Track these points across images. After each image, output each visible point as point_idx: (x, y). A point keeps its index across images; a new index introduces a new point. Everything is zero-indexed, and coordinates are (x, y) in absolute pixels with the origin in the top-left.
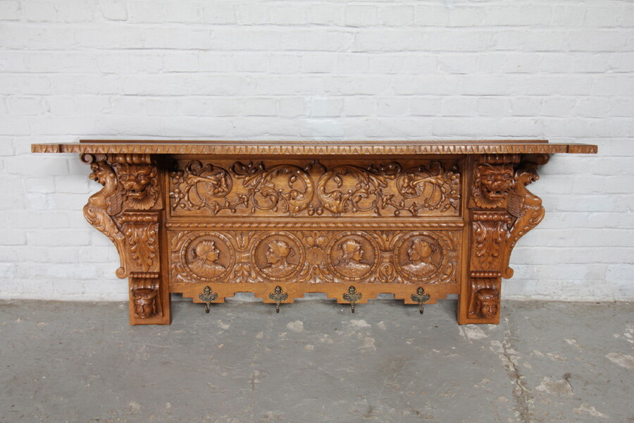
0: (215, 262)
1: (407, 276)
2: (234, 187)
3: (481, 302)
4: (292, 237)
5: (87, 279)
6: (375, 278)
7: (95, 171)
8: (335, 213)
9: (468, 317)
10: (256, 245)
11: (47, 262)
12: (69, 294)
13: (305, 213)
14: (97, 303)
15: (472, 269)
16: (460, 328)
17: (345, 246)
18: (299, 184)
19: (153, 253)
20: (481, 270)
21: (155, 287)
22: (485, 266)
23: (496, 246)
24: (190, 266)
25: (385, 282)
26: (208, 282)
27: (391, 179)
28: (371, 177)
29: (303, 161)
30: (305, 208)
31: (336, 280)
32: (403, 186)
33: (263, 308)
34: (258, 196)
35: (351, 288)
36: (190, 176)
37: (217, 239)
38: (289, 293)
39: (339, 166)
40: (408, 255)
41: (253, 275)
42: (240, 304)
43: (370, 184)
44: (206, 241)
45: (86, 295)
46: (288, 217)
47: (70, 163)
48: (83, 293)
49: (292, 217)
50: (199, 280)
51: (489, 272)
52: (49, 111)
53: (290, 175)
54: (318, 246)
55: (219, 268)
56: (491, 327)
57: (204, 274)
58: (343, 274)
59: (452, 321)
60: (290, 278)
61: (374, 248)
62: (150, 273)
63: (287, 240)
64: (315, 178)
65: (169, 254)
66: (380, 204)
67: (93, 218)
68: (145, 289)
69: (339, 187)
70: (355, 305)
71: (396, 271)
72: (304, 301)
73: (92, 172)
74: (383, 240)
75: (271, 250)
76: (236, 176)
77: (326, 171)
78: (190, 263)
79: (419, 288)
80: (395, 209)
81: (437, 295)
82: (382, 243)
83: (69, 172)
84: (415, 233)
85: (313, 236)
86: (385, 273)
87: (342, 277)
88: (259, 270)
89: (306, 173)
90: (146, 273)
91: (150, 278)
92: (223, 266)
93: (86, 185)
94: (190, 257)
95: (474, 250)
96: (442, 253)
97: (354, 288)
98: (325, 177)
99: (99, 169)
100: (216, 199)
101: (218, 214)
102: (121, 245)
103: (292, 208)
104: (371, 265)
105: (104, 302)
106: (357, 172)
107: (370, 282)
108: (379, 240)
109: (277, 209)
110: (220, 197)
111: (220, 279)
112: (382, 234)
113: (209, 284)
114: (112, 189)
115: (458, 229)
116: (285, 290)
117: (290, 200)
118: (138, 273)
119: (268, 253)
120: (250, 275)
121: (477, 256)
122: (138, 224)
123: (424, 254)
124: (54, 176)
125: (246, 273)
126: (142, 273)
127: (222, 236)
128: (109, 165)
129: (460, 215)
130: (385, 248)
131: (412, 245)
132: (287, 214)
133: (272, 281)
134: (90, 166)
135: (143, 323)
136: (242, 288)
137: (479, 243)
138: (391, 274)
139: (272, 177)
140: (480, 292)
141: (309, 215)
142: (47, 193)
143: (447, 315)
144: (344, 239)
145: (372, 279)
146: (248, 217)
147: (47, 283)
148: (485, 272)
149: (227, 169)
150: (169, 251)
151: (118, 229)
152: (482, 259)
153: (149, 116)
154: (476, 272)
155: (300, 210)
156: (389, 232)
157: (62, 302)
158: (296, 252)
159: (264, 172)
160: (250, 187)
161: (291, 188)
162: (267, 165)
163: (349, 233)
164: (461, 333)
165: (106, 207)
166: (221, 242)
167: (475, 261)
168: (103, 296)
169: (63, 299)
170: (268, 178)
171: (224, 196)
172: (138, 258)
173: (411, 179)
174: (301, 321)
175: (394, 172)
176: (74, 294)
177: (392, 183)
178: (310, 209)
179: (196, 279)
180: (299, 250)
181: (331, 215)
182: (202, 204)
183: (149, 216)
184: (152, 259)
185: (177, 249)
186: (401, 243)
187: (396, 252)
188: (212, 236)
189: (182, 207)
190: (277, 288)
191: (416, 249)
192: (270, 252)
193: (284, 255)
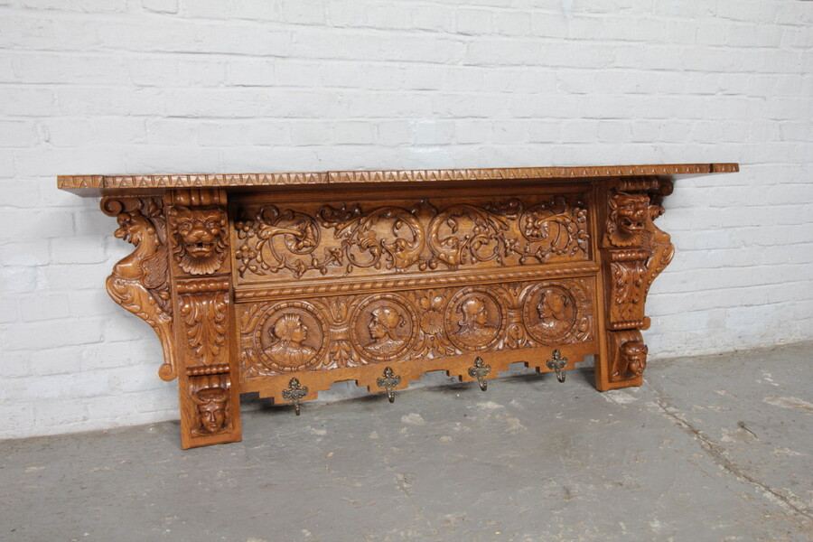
0: (301, 345)
1: (539, 338)
2: (323, 240)
3: (630, 356)
4: (401, 299)
5: (94, 396)
6: (504, 344)
7: (123, 227)
8: (452, 265)
9: (610, 381)
10: (357, 315)
11: (26, 376)
12: (61, 423)
13: (415, 267)
14: (109, 430)
15: (612, 320)
16: (602, 394)
17: (464, 308)
18: (405, 231)
19: (221, 335)
20: (621, 320)
21: (225, 385)
22: (626, 315)
23: (637, 290)
24: (266, 352)
25: (516, 349)
26: (295, 372)
27: (513, 219)
28: (490, 218)
29: (409, 201)
30: (414, 262)
31: (458, 352)
32: (526, 228)
33: (356, 406)
34: (355, 249)
35: (477, 359)
36: (265, 226)
37: (302, 312)
38: (402, 375)
39: (454, 206)
40: (539, 312)
41: (355, 356)
42: (322, 406)
43: (490, 226)
44: (289, 315)
45: (89, 421)
46: (395, 274)
47: (78, 217)
48: (85, 419)
49: (401, 273)
50: (280, 371)
51: (631, 322)
52: (47, 141)
53: (394, 220)
54: (434, 310)
55: (307, 352)
56: (636, 390)
57: (288, 362)
58: (466, 342)
59: (590, 390)
60: (403, 355)
61: (500, 306)
62: (218, 366)
63: (395, 306)
64: (425, 222)
65: (238, 338)
66: (502, 251)
67: (121, 294)
68: (211, 389)
69: (453, 232)
71: (528, 333)
73: (118, 227)
74: (510, 295)
75: (377, 319)
76: (326, 224)
77: (438, 213)
78: (266, 349)
79: (555, 351)
80: (520, 256)
81: (575, 357)
82: (509, 300)
83: (75, 231)
84: (546, 283)
85: (428, 295)
86: (515, 337)
87: (464, 348)
88: (361, 349)
89: (415, 216)
90: (211, 367)
91: (218, 374)
92: (313, 348)
93: (101, 249)
94: (266, 340)
95: (614, 297)
96: (574, 306)
97: (481, 359)
98: (437, 221)
99: (130, 222)
100: (299, 257)
101: (304, 277)
102: (167, 331)
103: (400, 261)
104: (500, 327)
105: (119, 428)
106: (475, 212)
107: (498, 349)
108: (505, 295)
109: (380, 264)
110: (305, 253)
111: (309, 366)
112: (509, 286)
113: (296, 375)
114: (151, 250)
115: (590, 275)
116: (396, 373)
117: (396, 251)
118: (198, 368)
119: (372, 324)
120: (351, 356)
121: (617, 304)
122: (198, 295)
123: (556, 309)
124: (51, 238)
125: (344, 353)
126: (205, 367)
127: (311, 307)
128: (144, 216)
129: (591, 258)
130: (513, 305)
131: (543, 298)
132: (394, 270)
133: (379, 361)
134: (116, 218)
135: (203, 443)
136: (340, 375)
137: (619, 286)
138: (522, 338)
139: (372, 223)
140: (625, 345)
141: (421, 270)
142: (35, 266)
143: (579, 385)
144: (464, 298)
145: (501, 347)
146: (343, 277)
147: (24, 409)
148: (626, 322)
149: (313, 216)
150: (238, 334)
151: (161, 308)
152: (623, 306)
153: (203, 146)
154: (618, 323)
155: (409, 265)
156: (516, 284)
157: (50, 438)
158: (407, 320)
159: (362, 217)
160: (344, 238)
161: (396, 235)
162: (364, 208)
163: (470, 290)
164: (608, 400)
165: (142, 277)
166: (308, 315)
167: (615, 311)
168: (118, 420)
169: (51, 433)
170: (368, 224)
171: (310, 252)
172: (199, 344)
173: (535, 219)
174: (416, 412)
175: (515, 210)
176: (69, 422)
177: (513, 225)
178: (421, 262)
179: (277, 370)
180: (412, 316)
181: (446, 268)
182: (281, 264)
183: (216, 282)
184: (219, 345)
185: (248, 330)
186: (529, 298)
187: (526, 309)
188: (298, 307)
189: (252, 271)
190: (387, 369)
191: (547, 303)
192: (375, 322)
193: (392, 325)
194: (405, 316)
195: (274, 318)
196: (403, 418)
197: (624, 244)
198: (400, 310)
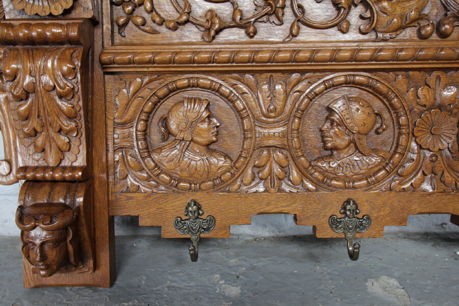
0: (209, 147)
4: (380, 85)
10: (302, 107)
19: (70, 118)
21: (74, 201)
24: (156, 156)
26: (195, 190)
30: (411, 23)
33: (295, 249)
37: (213, 97)
38: (374, 215)
41: (295, 174)
42: (247, 241)
44: (190, 100)
46: (373, 41)
49: (384, 39)
50: (174, 186)
55: (219, 162)
57: (185, 174)
60: (378, 181)
62: (64, 169)
63: (370, 97)
65: (110, 129)
68: (50, 204)
75: (336, 117)
78: (154, 151)
88: (306, 164)
90: (55, 168)
91: (64, 180)
92: (226, 156)
94: (155, 136)
100: (212, 6)
103: (384, 19)
109: (349, 24)
111: (220, 184)
113: (198, 197)
116: (364, 210)
118: (35, 169)
119: (327, 125)
120: (287, 174)
125: (277, 170)
126: (45, 169)
127: (226, 90)
132: (372, 36)
133: (336, 187)
136: (268, 204)
150: (110, 123)
155: (402, 28)
158: (389, 122)
166: (222, 103)
172: (36, 131)
174: (391, 276)
178: (423, 23)
179: (168, 185)
180: (398, 117)
182: (181, 15)
183: (61, 26)
184: (67, 133)
185: (127, 117)
188: (204, 88)
189: (137, 25)
190: (348, 202)
192: (332, 122)
193: (362, 129)
194: (386, 115)
195: (169, 103)
196: (369, 284)
198: (377, 104)
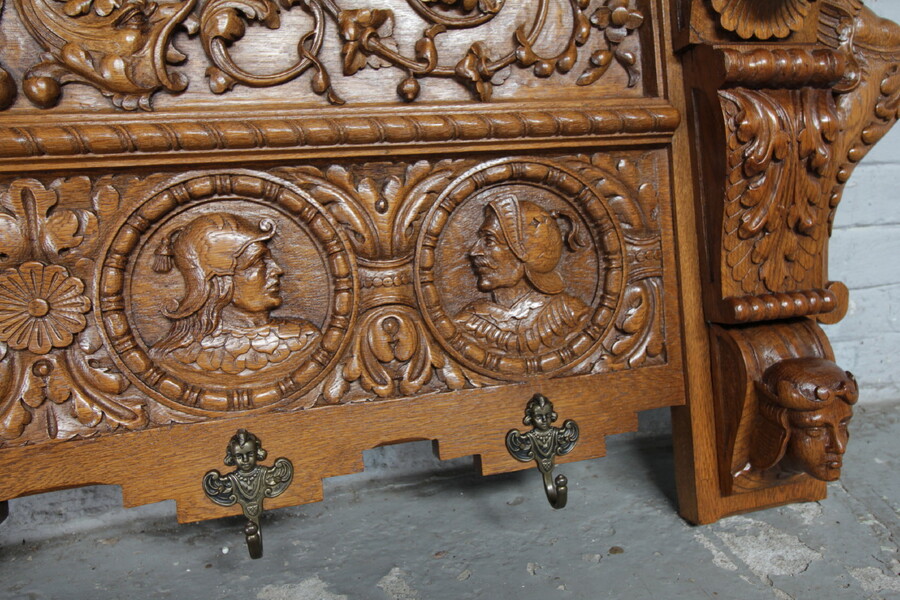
1: (478, 355)
3: (795, 413)
6: (348, 381)
9: (725, 486)
15: (728, 290)
16: (699, 535)
20: (759, 289)
22: (775, 272)
23: (812, 185)
25: (392, 395)
31: (160, 410)
35: (236, 440)
40: (476, 268)
51: (792, 295)
56: (807, 513)
58: (194, 379)
59: (662, 518)
61: (325, 244)
66: (331, 54)
70: (267, 519)
71: (435, 341)
72: (66, 537)
74: (359, 203)
79: (535, 400)
80: (401, 73)
81: (604, 417)
82: (358, 223)
84: (495, 167)
86: (387, 355)
87: (190, 396)
95: (732, 209)
96: (601, 249)
97: (249, 437)
104: (324, 327)
107: (324, 400)
112: (355, 181)
115: (647, 140)
121: (745, 234)
123: (534, 257)
129: (650, 90)
130: (376, 243)
131: (488, 221)
137: (750, 170)
138: (413, 357)
140: (775, 373)
143: (629, 497)
145: (335, 390)
148: (778, 297)
152: (764, 243)
154: (748, 300)
163: (202, 184)
164: (719, 558)
167: (735, 256)
181: (103, 104)
186: (435, 219)
187: (425, 256)
191: (503, 239)
197: (762, 31)
